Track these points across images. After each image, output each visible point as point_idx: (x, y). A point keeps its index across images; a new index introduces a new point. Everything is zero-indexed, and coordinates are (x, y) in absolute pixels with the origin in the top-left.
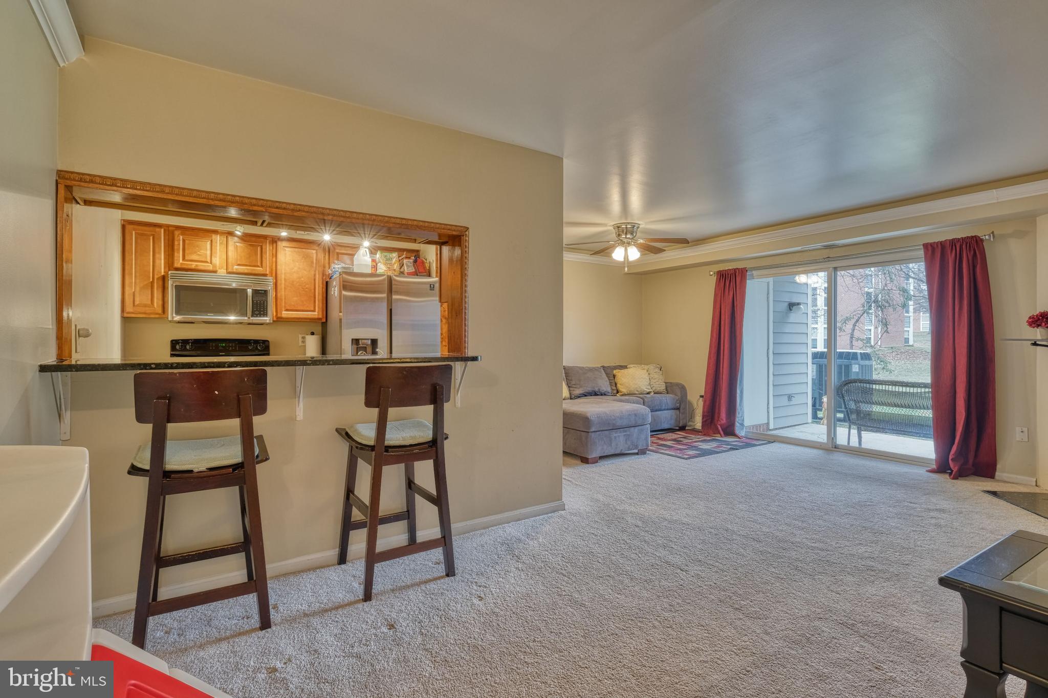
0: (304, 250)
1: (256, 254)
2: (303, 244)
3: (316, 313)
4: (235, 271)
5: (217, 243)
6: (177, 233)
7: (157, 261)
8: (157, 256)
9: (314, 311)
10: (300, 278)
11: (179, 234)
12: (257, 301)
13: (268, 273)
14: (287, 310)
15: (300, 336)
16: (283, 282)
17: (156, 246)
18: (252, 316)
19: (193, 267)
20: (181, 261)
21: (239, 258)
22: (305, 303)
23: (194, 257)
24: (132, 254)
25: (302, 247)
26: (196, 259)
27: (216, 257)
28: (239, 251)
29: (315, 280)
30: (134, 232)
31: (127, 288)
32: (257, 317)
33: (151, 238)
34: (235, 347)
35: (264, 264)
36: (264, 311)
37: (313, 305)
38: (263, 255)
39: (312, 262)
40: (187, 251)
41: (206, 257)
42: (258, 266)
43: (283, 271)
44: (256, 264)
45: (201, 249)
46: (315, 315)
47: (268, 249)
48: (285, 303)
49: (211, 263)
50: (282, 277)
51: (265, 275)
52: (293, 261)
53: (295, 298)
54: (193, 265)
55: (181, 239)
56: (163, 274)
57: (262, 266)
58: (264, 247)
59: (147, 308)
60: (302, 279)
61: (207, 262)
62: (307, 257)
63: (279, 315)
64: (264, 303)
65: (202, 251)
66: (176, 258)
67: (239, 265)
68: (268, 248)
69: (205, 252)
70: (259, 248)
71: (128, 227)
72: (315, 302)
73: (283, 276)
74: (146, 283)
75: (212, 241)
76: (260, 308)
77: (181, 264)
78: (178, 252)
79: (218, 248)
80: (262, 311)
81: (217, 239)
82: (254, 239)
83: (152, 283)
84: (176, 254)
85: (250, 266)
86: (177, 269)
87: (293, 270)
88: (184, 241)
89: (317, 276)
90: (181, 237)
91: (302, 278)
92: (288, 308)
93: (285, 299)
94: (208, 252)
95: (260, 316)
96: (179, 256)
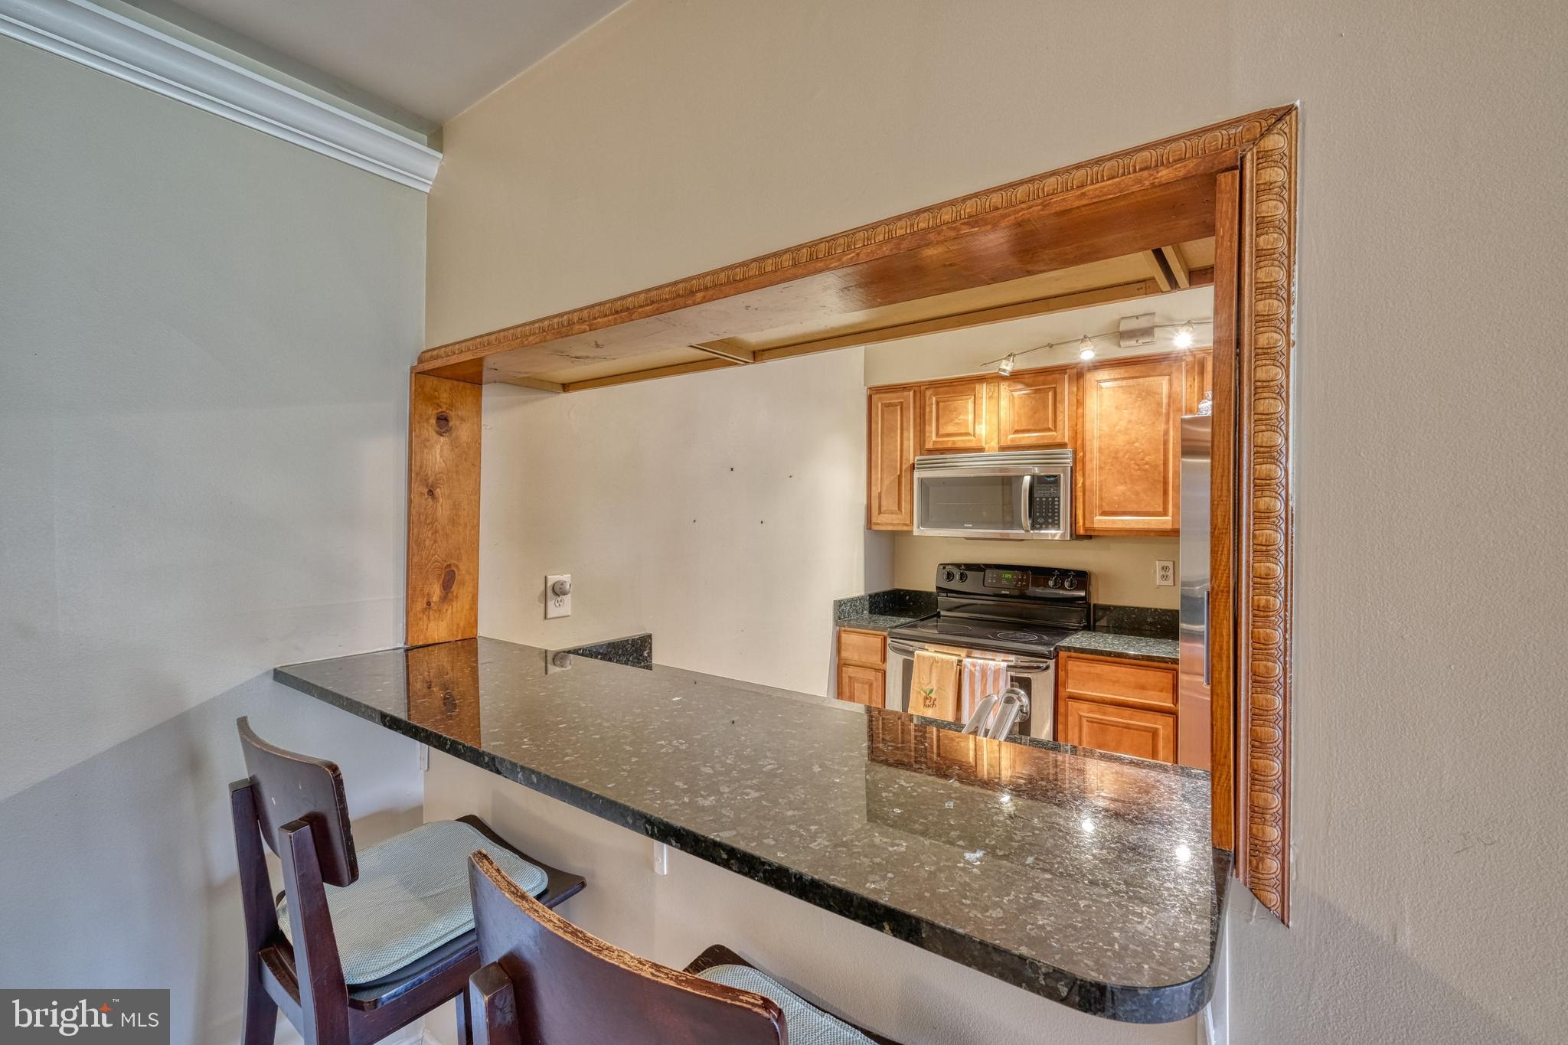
0: (1141, 380)
1: (1046, 407)
2: (1137, 367)
3: (1169, 518)
4: (1009, 443)
5: (982, 398)
6: (928, 393)
7: (905, 442)
8: (905, 434)
9: (1165, 513)
10: (1134, 443)
11: (931, 395)
12: (1041, 498)
13: (1066, 440)
14: (1104, 513)
15: (1158, 565)
16: (1096, 454)
17: (904, 419)
18: (1033, 527)
19: (950, 445)
20: (934, 438)
21: (1016, 419)
22: (1143, 495)
23: (951, 429)
24: (878, 436)
25: (1137, 375)
26: (953, 432)
27: (981, 423)
28: (1016, 406)
29: (1166, 443)
30: (880, 404)
31: (873, 488)
32: (1040, 529)
33: (899, 408)
34: (1027, 581)
35: (1059, 423)
36: (1053, 517)
37: (1160, 502)
38: (1058, 405)
39: (1160, 404)
40: (941, 421)
41: (967, 427)
42: (1049, 430)
43: (1096, 433)
44: (1046, 426)
45: (960, 414)
46: (1165, 522)
47: (1066, 393)
48: (1101, 499)
49: (974, 436)
50: (1094, 445)
51: (1063, 445)
52: (1117, 408)
53: (1121, 488)
54: (949, 442)
55: (934, 402)
56: (911, 462)
57: (1055, 431)
58: (1058, 390)
59: (894, 516)
60: (1137, 444)
61: (967, 434)
62: (1147, 395)
63: (1088, 525)
64: (1053, 501)
65: (961, 417)
66: (927, 434)
67: (1017, 432)
68: (1067, 389)
69: (965, 418)
70: (1050, 394)
71: (875, 398)
72: (1165, 493)
73: (1096, 444)
74: (892, 478)
75: (975, 396)
76: (1047, 511)
77: (935, 442)
78: (930, 425)
79: (984, 407)
80: (1050, 517)
81: (983, 390)
82: (1041, 378)
83: (900, 477)
84: (927, 428)
85: (1035, 431)
86: (930, 452)
87: (1117, 428)
88: (938, 403)
89: (1171, 433)
90: (934, 399)
91: (1137, 440)
92: (1106, 509)
93: (1101, 490)
94: (971, 417)
95: (1047, 528)
96: (932, 429)
